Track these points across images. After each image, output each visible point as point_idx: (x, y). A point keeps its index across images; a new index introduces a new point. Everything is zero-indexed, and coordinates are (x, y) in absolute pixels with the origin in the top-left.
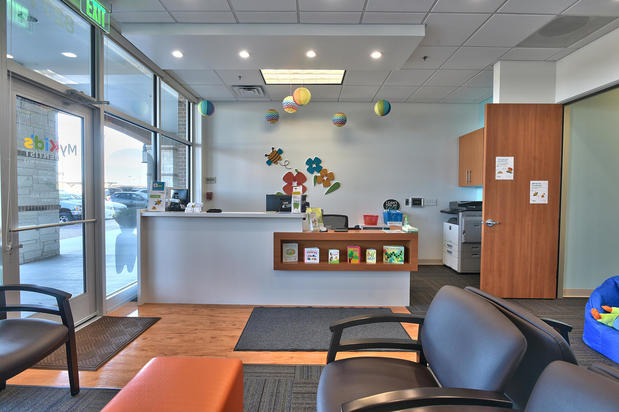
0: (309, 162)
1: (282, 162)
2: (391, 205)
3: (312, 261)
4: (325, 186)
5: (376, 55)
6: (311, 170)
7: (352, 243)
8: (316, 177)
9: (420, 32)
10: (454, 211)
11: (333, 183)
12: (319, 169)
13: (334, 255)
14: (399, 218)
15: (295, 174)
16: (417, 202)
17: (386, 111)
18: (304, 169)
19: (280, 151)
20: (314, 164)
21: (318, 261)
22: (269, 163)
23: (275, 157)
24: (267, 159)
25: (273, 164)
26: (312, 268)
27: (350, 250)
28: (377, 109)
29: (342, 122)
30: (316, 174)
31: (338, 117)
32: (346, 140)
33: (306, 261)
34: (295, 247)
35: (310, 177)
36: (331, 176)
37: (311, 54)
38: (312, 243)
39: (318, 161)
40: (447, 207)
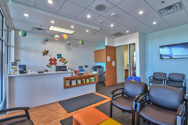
0: (58, 55)
1: (49, 55)
2: (81, 67)
3: (74, 84)
4: (63, 62)
5: (87, 31)
6: (58, 58)
7: (83, 78)
8: (60, 60)
9: (98, 29)
10: (95, 68)
11: (65, 61)
12: (61, 57)
13: (79, 82)
14: (83, 70)
15: (53, 59)
16: (86, 66)
17: (82, 43)
18: (56, 57)
19: (48, 51)
20: (59, 56)
21: (75, 84)
22: (44, 55)
23: (46, 53)
24: (43, 53)
25: (45, 55)
26: (74, 86)
27: (83, 80)
28: (80, 42)
29: (69, 44)
30: (60, 59)
31: (68, 43)
32: (69, 49)
33: (73, 85)
34: (69, 81)
35: (58, 60)
36: (65, 60)
37: (72, 27)
38: (73, 79)
39: (60, 55)
40: (93, 67)
